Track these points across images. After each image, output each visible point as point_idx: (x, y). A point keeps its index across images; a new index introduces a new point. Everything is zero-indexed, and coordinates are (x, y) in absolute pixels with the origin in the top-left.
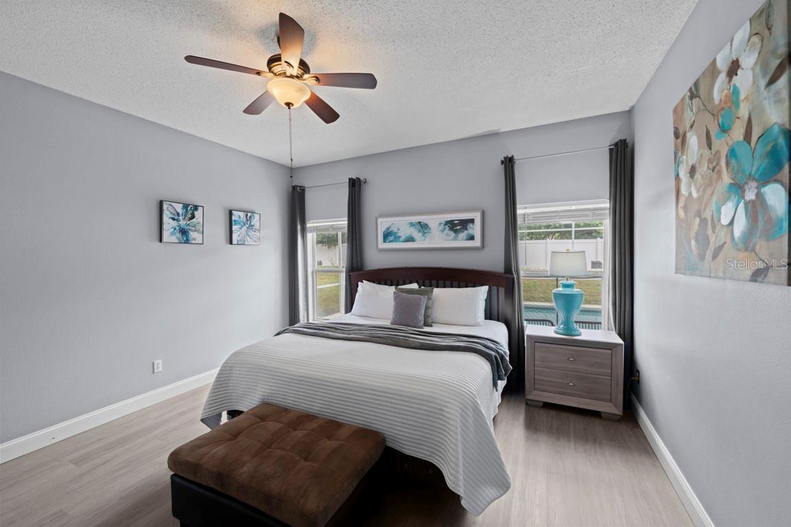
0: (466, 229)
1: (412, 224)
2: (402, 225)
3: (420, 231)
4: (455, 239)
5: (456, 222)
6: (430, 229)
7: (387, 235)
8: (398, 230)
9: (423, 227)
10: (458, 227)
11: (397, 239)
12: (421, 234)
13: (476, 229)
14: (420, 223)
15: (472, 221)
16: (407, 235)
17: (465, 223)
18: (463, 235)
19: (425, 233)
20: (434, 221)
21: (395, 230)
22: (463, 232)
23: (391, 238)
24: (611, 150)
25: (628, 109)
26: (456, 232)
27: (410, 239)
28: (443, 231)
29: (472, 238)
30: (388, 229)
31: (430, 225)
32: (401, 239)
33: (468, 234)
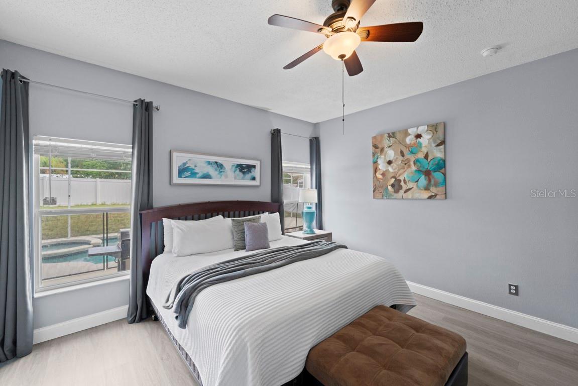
0: (251, 172)
1: (209, 163)
2: (200, 162)
3: (216, 170)
4: (243, 179)
5: (244, 166)
6: (225, 169)
7: (182, 171)
8: (196, 166)
9: (219, 166)
10: (245, 170)
11: (194, 175)
12: (217, 173)
13: (256, 172)
14: (216, 163)
15: (254, 166)
16: (205, 172)
17: (250, 168)
18: (249, 176)
19: (221, 172)
20: (229, 163)
21: (192, 167)
22: (248, 174)
23: (188, 174)
24: (311, 141)
25: (315, 123)
26: (244, 173)
27: (207, 176)
28: (235, 171)
29: (254, 179)
30: (184, 164)
31: (224, 165)
32: (198, 176)
33: (252, 176)
